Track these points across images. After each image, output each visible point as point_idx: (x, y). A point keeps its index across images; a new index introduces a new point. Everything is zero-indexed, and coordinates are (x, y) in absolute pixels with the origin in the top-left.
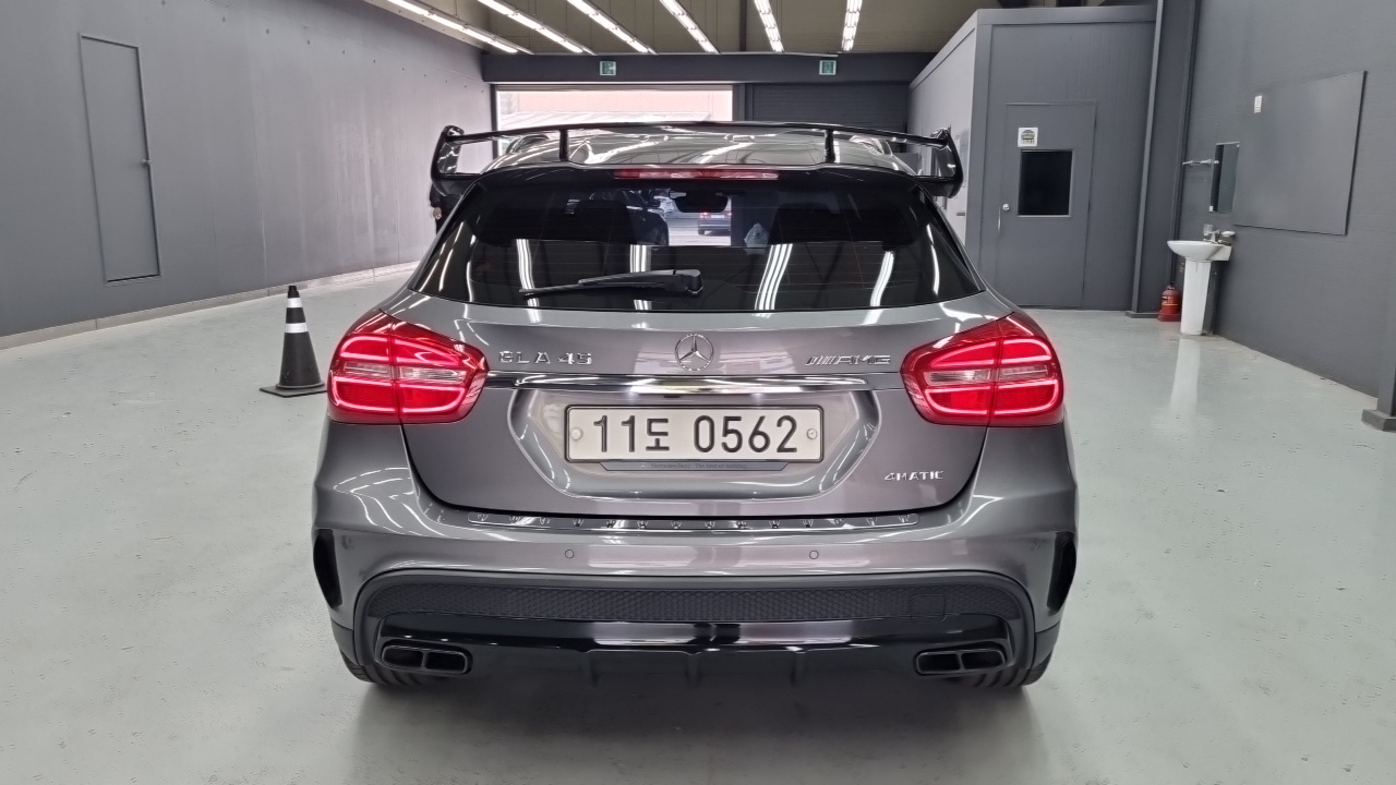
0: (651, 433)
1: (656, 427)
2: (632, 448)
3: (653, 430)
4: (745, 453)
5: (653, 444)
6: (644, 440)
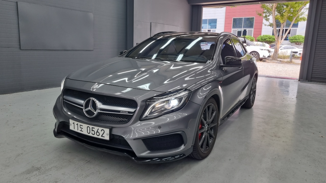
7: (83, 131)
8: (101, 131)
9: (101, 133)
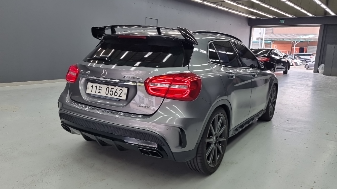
0: (99, 90)
1: (100, 88)
2: (96, 92)
3: (100, 89)
4: (113, 96)
5: (99, 92)
6: (98, 91)
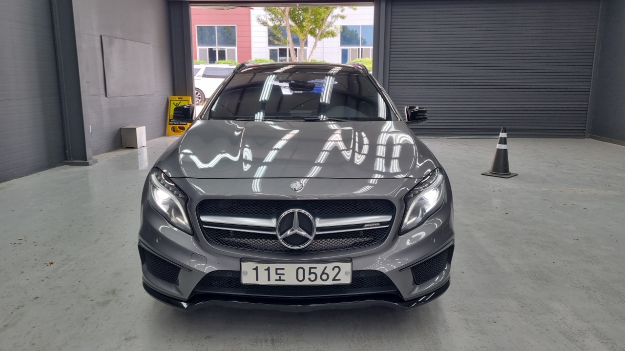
7: (284, 280)
8: (333, 269)
9: (332, 274)
